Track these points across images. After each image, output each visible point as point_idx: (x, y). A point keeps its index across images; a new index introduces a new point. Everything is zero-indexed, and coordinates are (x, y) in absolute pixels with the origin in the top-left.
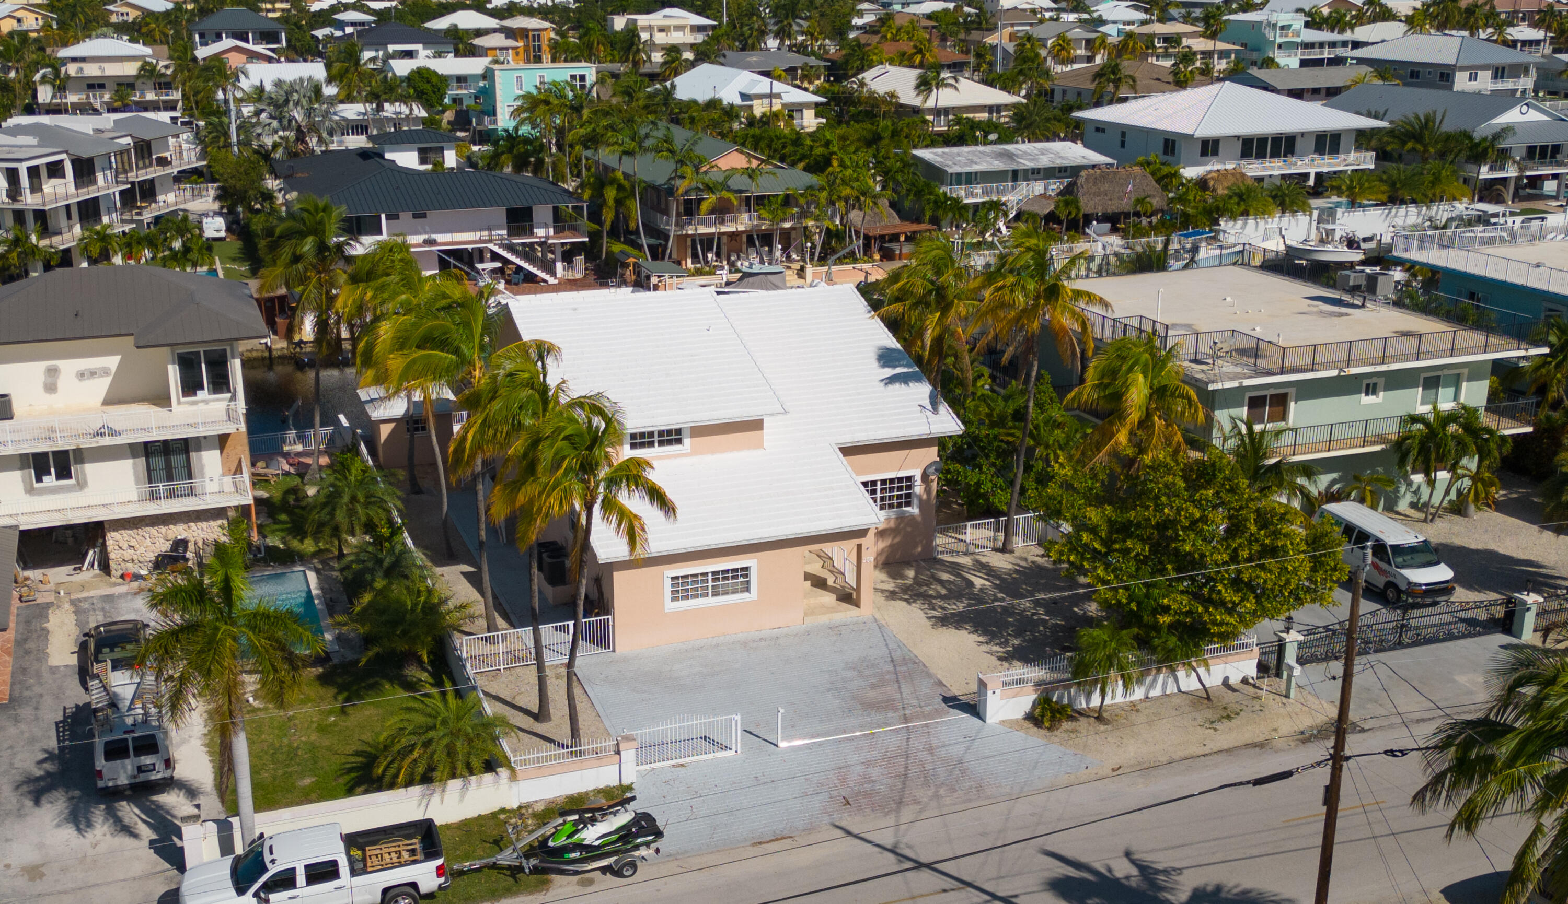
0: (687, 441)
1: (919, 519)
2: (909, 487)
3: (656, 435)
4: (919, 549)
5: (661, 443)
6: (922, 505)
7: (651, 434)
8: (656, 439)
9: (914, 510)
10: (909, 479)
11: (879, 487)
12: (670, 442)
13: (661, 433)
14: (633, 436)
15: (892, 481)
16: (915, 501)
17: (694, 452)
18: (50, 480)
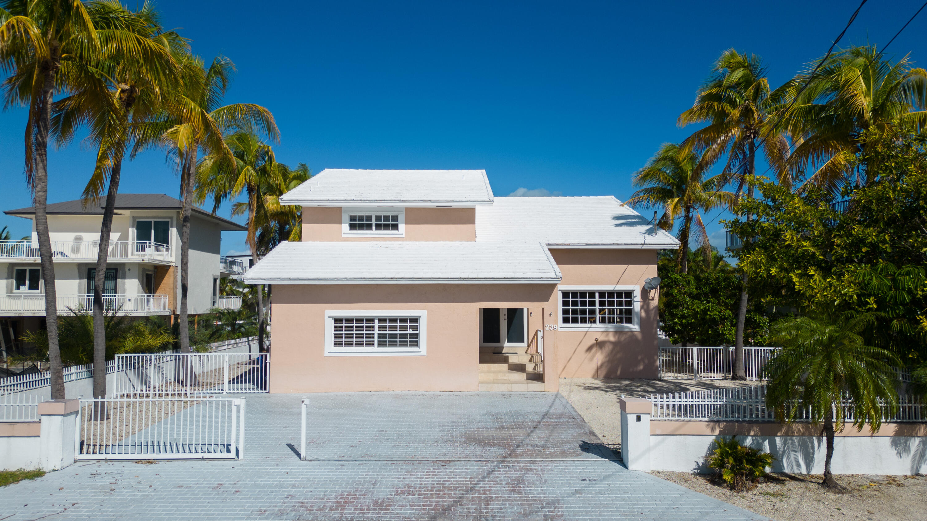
0: (402, 227)
1: (639, 336)
2: (629, 303)
3: (374, 219)
4: (641, 367)
5: (379, 227)
6: (643, 323)
7: (369, 218)
8: (374, 222)
9: (635, 327)
10: (629, 294)
11: (597, 299)
12: (387, 227)
13: (378, 218)
14: (352, 218)
15: (611, 294)
16: (635, 319)
17: (409, 238)
18: (24, 289)
